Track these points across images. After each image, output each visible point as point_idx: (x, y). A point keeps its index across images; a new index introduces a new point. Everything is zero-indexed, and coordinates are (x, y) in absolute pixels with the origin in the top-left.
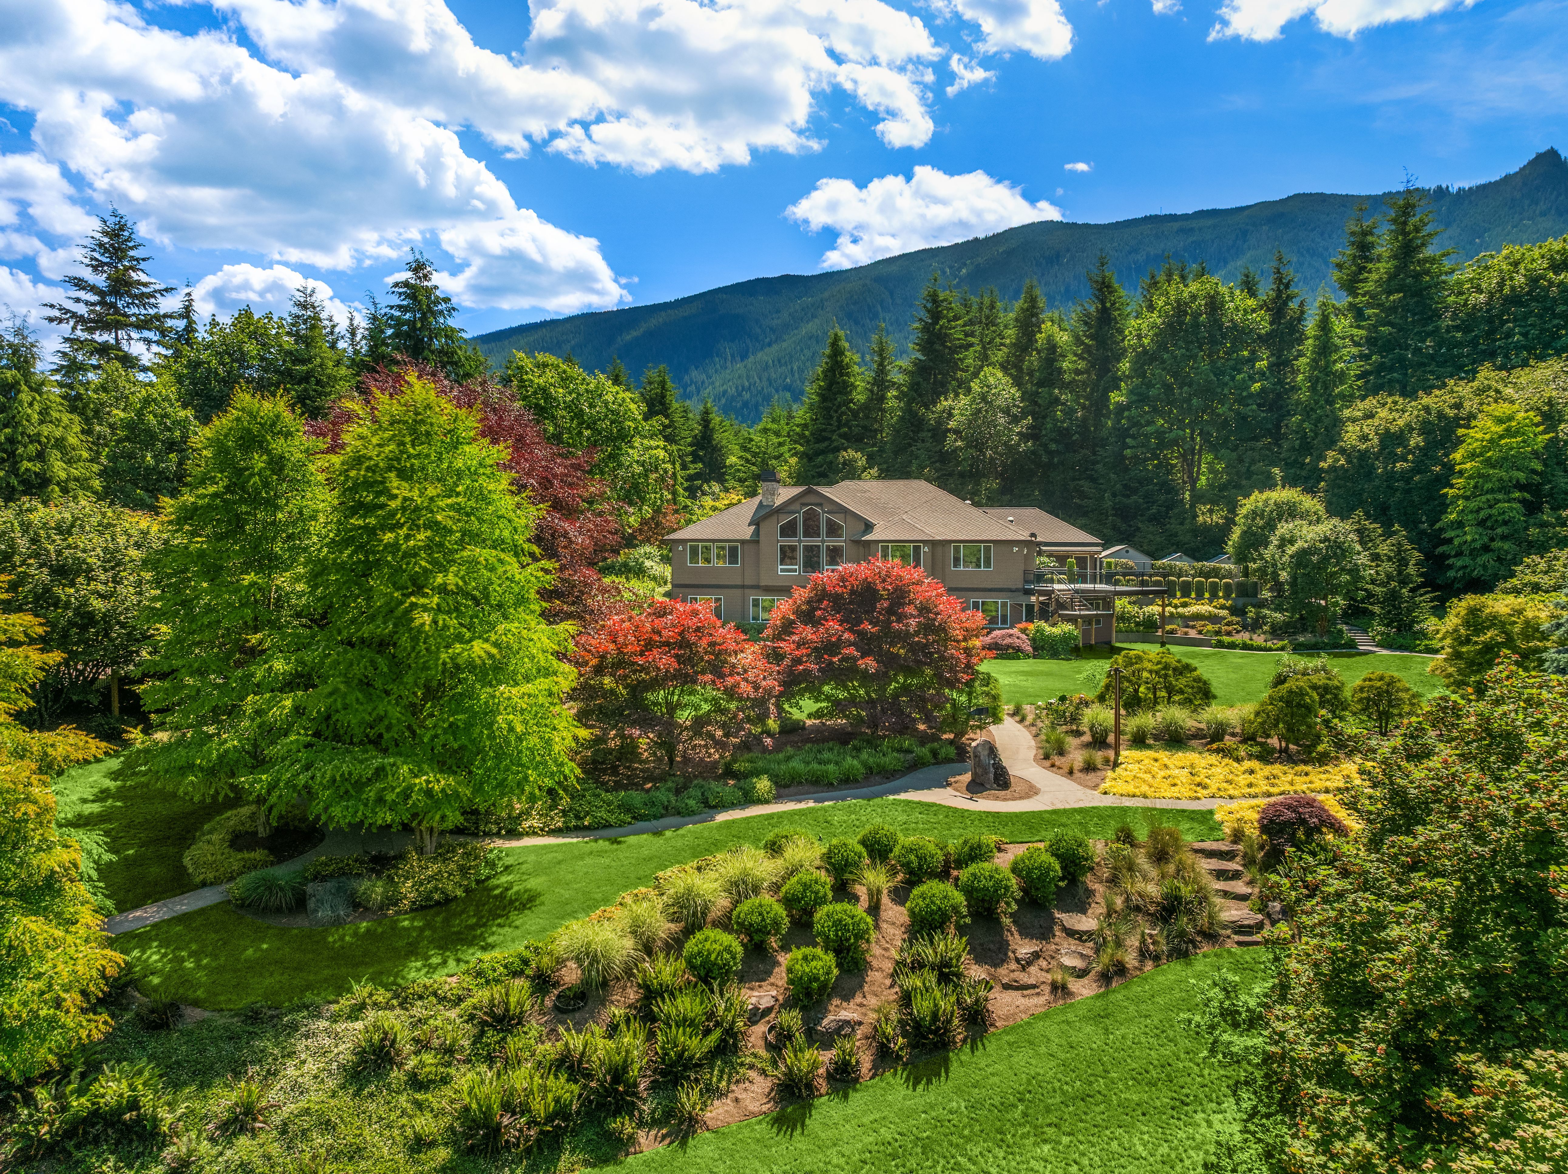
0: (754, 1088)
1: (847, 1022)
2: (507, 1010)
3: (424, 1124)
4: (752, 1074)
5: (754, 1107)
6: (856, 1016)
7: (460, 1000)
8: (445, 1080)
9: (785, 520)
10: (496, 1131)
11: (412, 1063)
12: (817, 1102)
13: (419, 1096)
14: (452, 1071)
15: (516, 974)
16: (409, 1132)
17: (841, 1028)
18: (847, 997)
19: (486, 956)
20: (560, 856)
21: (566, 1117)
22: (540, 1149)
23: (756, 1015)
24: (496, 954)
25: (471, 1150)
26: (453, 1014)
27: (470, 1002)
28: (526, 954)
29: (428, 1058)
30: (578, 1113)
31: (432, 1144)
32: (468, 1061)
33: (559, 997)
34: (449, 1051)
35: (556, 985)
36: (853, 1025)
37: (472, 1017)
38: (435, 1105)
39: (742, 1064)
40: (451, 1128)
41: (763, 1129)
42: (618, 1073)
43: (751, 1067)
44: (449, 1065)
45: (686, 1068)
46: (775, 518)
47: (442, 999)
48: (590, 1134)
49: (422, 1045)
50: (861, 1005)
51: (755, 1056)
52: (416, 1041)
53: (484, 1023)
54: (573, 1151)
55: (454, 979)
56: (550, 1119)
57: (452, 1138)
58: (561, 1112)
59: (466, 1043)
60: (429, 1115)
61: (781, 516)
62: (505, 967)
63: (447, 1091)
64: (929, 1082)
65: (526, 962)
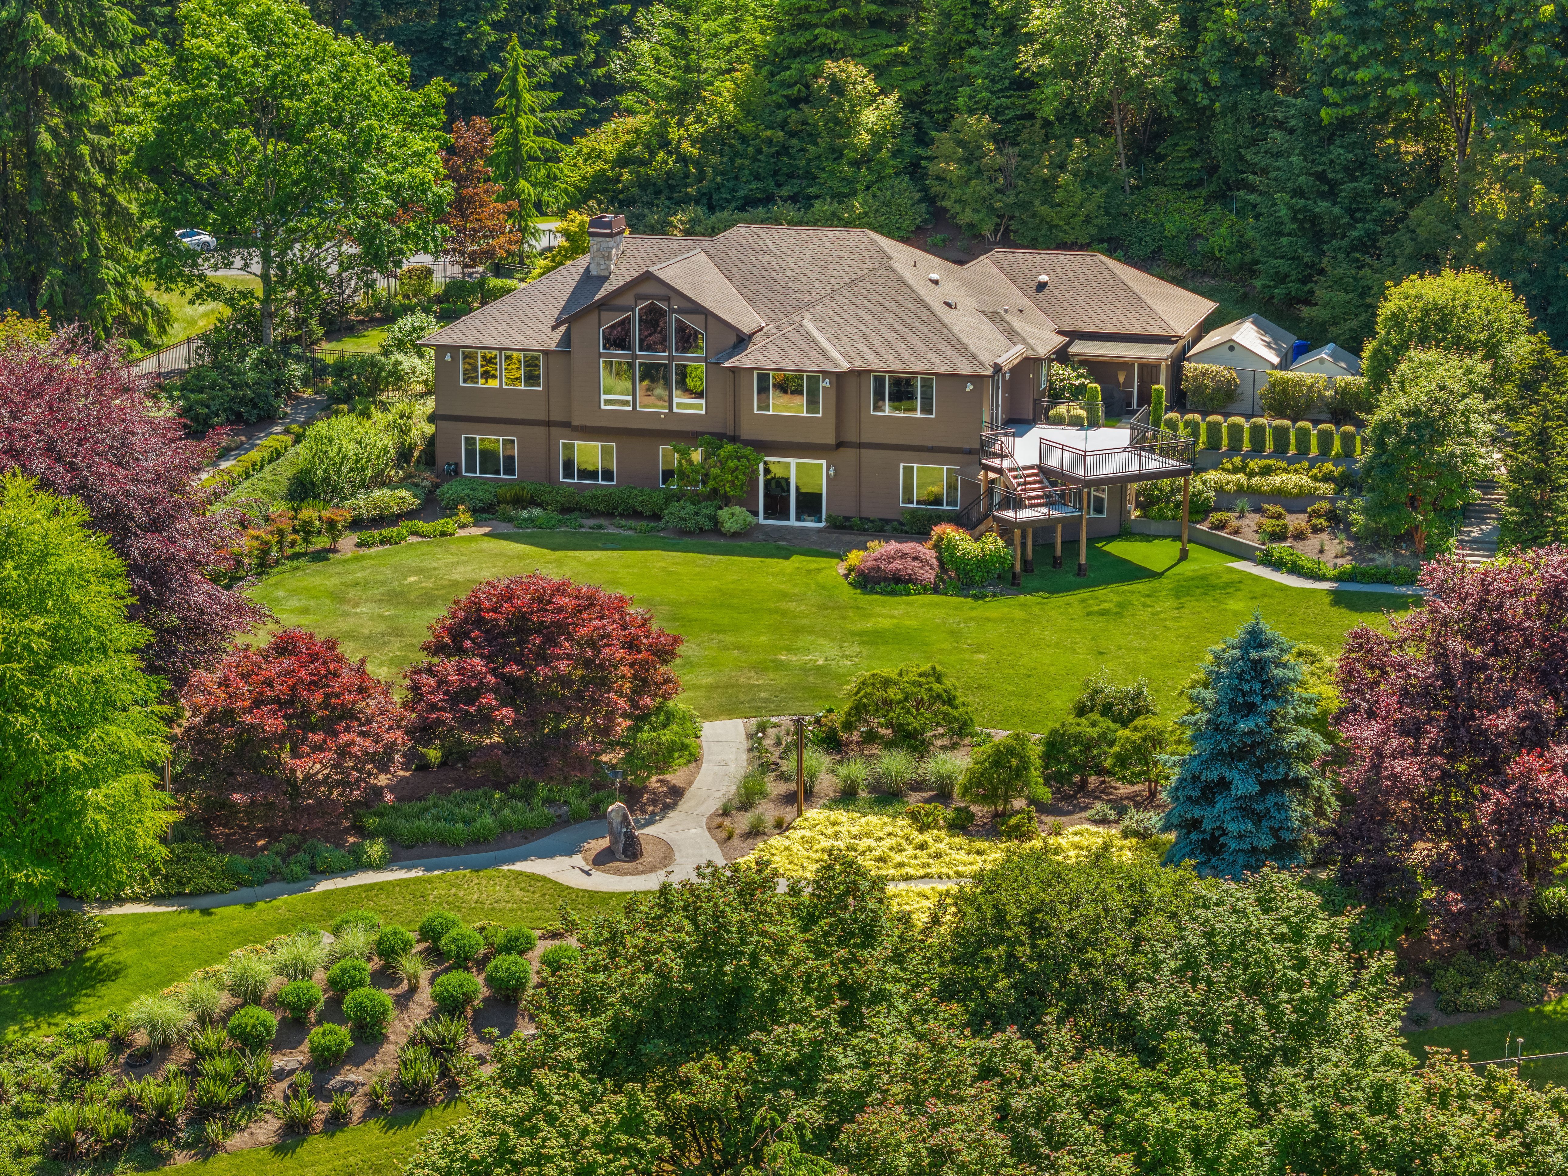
0: (268, 1126)
1: (351, 1083)
2: (87, 1064)
3: (24, 1139)
4: (268, 1117)
5: (262, 1139)
6: (361, 1079)
7: (53, 1055)
8: (40, 1113)
9: (613, 319)
10: (73, 1144)
11: (16, 1099)
12: (310, 1138)
13: (20, 1122)
14: (45, 1106)
15: (98, 1037)
16: (13, 1145)
17: (345, 1087)
18: (357, 1065)
19: (76, 1022)
20: (155, 927)
21: (124, 1138)
22: (104, 1158)
23: (280, 1075)
24: (84, 1019)
25: (56, 1157)
26: (48, 1066)
27: (60, 1057)
28: (110, 1021)
29: (27, 1097)
30: (133, 1137)
31: (29, 1153)
32: (57, 1100)
33: (130, 1056)
34: (43, 1092)
35: (129, 1046)
36: (356, 1085)
37: (61, 1069)
38: (32, 1129)
39: (261, 1110)
40: (43, 1143)
41: (265, 1154)
42: (162, 1110)
43: (268, 1112)
44: (43, 1102)
45: (215, 1110)
46: (594, 317)
47: (39, 1055)
48: (140, 1151)
49: (23, 1087)
50: (369, 1070)
51: (274, 1104)
52: (19, 1085)
53: (69, 1073)
54: (126, 1161)
55: (50, 1039)
56: (110, 1139)
57: (43, 1149)
58: (119, 1133)
59: (56, 1087)
60: (27, 1135)
61: (604, 315)
62: (91, 1031)
63: (41, 1120)
64: (400, 1128)
65: (107, 1027)
